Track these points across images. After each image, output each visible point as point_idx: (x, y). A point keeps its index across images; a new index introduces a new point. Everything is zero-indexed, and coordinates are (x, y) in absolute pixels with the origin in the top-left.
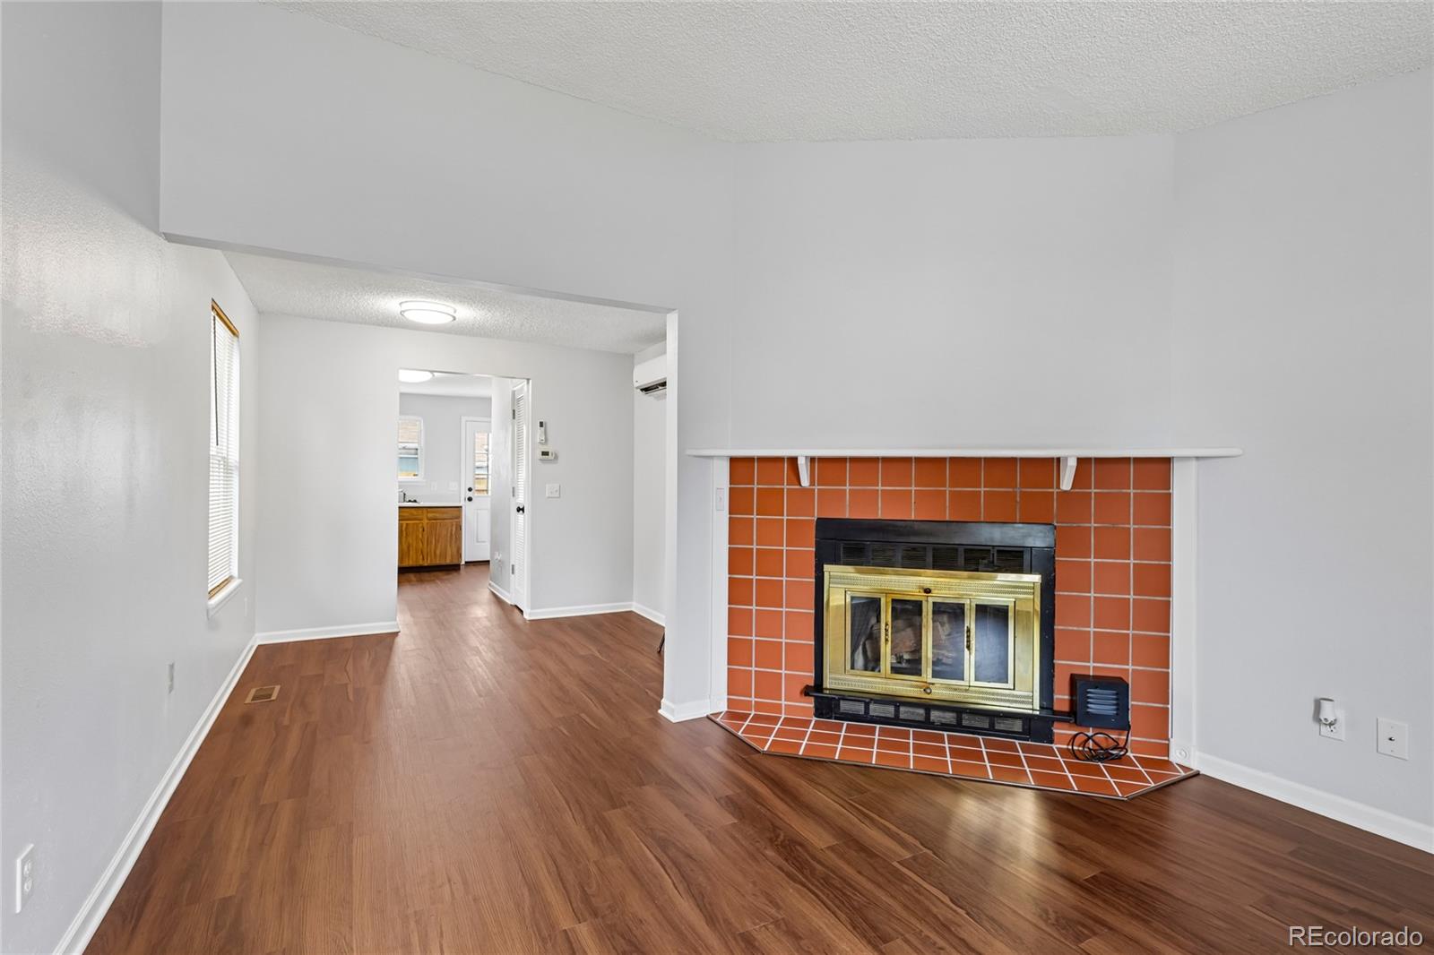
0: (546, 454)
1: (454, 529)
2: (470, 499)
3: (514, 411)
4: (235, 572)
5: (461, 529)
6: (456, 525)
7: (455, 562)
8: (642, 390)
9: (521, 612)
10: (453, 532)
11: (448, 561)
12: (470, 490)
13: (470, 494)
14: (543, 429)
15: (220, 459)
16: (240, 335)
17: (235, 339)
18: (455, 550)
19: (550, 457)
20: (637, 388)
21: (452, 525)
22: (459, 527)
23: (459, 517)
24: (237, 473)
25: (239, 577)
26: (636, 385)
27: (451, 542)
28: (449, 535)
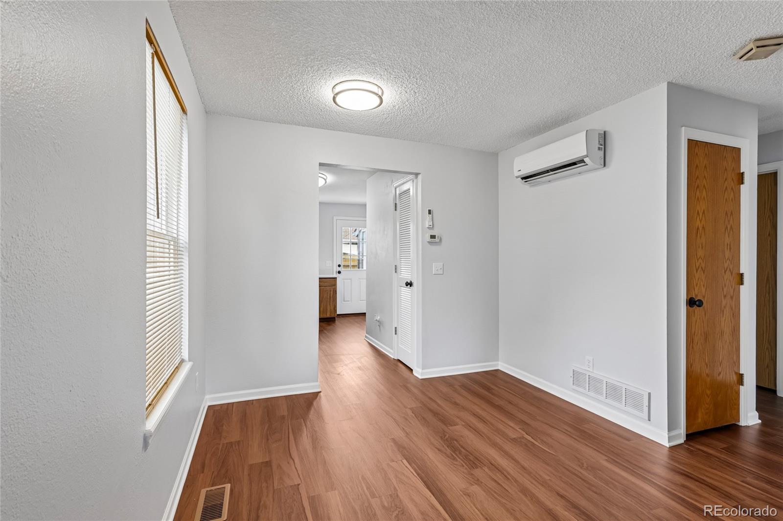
0: (433, 237)
1: (332, 293)
2: (339, 272)
3: (396, 204)
4: (185, 355)
5: (336, 293)
6: (333, 290)
7: (333, 316)
8: (523, 178)
9: (411, 370)
10: (331, 296)
11: (328, 316)
12: (339, 266)
13: (339, 269)
14: (431, 215)
15: (170, 238)
16: (188, 114)
17: (184, 116)
18: (332, 308)
19: (437, 240)
20: (517, 177)
21: (331, 291)
22: (335, 292)
23: (335, 285)
24: (187, 254)
25: (190, 360)
26: (517, 174)
27: (330, 302)
28: (328, 297)
